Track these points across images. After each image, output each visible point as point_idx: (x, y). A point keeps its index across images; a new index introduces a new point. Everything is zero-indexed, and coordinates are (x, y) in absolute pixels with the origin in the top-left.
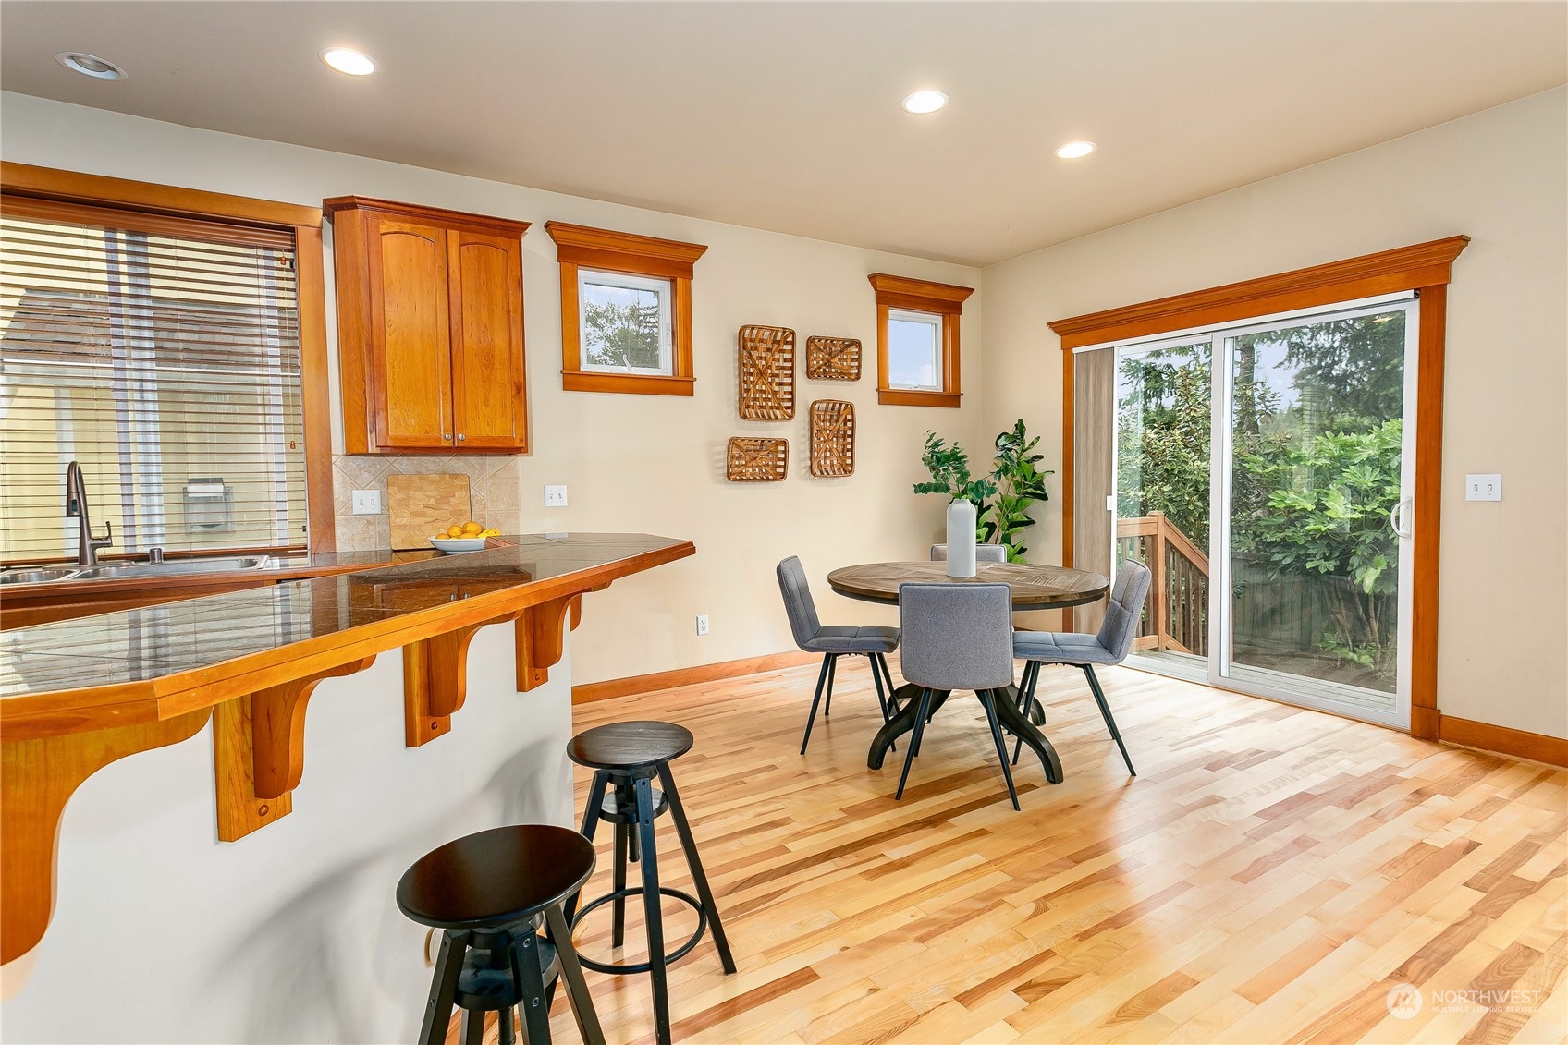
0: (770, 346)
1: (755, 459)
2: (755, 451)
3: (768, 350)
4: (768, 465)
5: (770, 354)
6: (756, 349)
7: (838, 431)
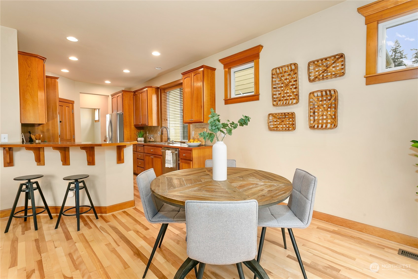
0: (289, 73)
1: (283, 121)
2: (283, 118)
3: (289, 75)
4: (289, 124)
5: (290, 76)
6: (284, 76)
7: (331, 104)
